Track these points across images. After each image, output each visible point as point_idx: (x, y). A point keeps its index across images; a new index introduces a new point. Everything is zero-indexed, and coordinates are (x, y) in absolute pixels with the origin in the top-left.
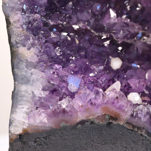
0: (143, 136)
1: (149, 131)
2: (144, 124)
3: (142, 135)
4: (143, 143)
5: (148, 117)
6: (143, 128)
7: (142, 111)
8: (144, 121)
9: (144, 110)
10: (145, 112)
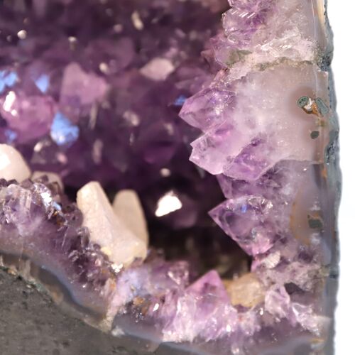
0: (25, 283)
1: (43, 267)
2: (25, 244)
3: (20, 278)
4: (24, 303)
5: (38, 221)
6: (25, 258)
7: (16, 202)
8: (27, 233)
9: (25, 200)
10: (28, 205)
